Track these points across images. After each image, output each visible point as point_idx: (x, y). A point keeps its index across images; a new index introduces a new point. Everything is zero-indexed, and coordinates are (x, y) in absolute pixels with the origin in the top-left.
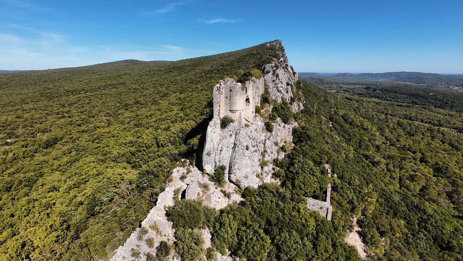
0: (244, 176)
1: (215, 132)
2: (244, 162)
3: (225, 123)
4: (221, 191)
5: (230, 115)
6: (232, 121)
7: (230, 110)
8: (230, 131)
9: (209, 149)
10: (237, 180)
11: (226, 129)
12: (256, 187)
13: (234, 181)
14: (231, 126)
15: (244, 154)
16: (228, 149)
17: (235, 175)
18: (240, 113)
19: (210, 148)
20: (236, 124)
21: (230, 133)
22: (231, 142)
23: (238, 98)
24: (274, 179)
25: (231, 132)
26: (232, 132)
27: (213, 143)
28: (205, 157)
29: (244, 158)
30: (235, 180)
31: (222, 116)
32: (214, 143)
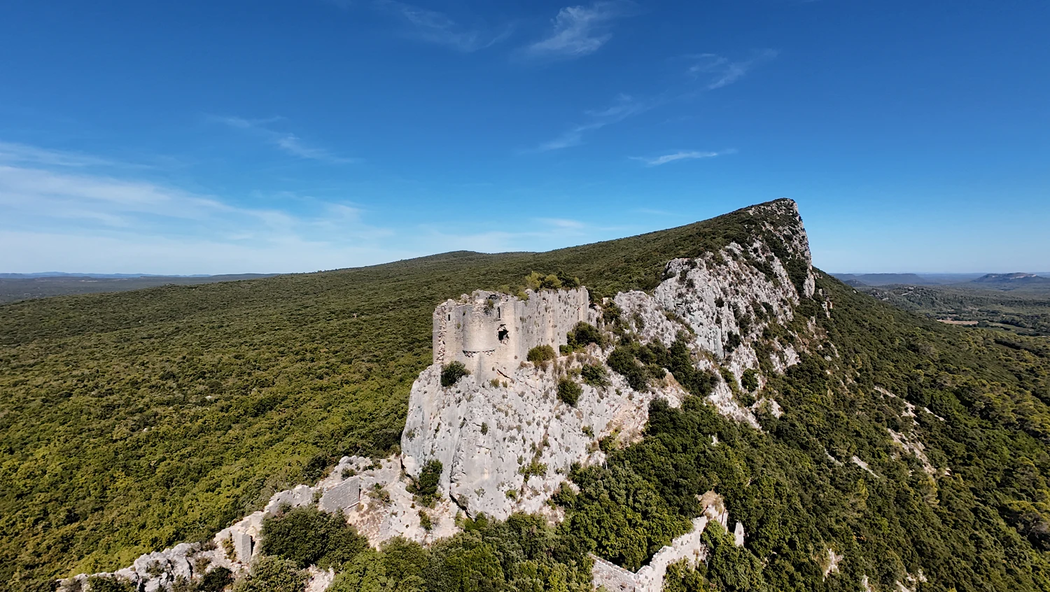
0: (477, 490)
1: (425, 392)
2: (476, 458)
3: (451, 376)
4: (421, 514)
5: (463, 359)
6: (466, 373)
7: (464, 352)
8: (459, 392)
9: (411, 424)
10: (462, 497)
11: (453, 389)
12: (502, 517)
14: (463, 383)
15: (475, 439)
16: (451, 428)
17: (457, 486)
18: (480, 358)
19: (414, 423)
20: (472, 378)
21: (458, 395)
22: (457, 414)
23: (476, 328)
25: (461, 394)
26: (464, 395)
27: (421, 413)
28: (404, 441)
29: (478, 449)
30: (458, 496)
31: (447, 362)
32: (423, 413)
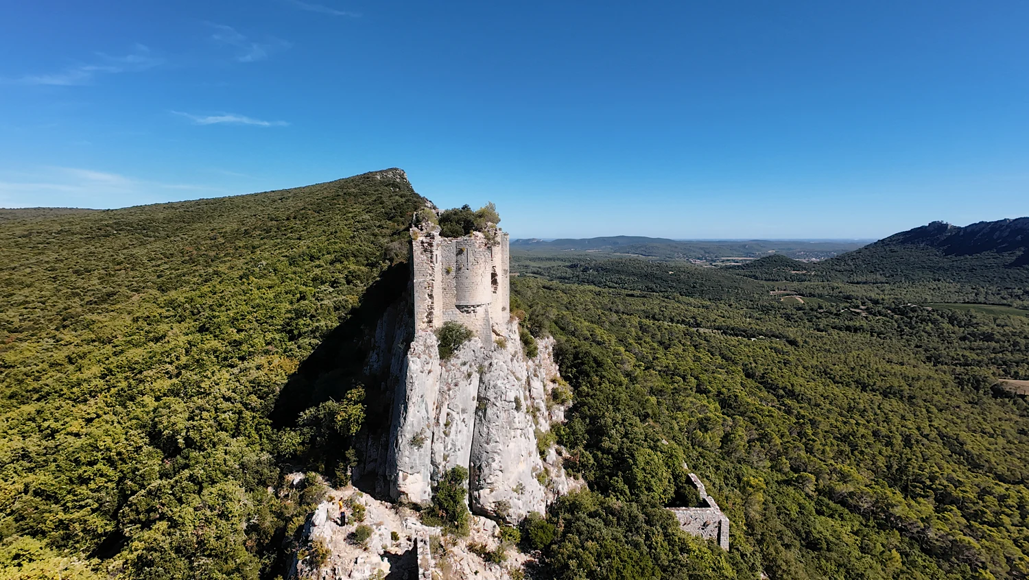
0: (515, 487)
1: (429, 372)
2: (512, 445)
3: (450, 340)
4: (471, 548)
5: (461, 319)
6: (468, 335)
7: (458, 307)
8: (464, 364)
9: (415, 424)
10: (498, 504)
11: (453, 361)
12: (542, 510)
13: (490, 507)
14: (465, 353)
15: (510, 423)
16: (465, 416)
17: (492, 491)
18: (486, 311)
19: (419, 423)
20: (476, 343)
21: (464, 368)
22: (470, 395)
23: (481, 272)
24: (572, 478)
25: (468, 365)
26: (470, 366)
27: (424, 406)
28: (407, 453)
29: (513, 433)
30: (493, 505)
31: (438, 323)
32: (426, 404)
